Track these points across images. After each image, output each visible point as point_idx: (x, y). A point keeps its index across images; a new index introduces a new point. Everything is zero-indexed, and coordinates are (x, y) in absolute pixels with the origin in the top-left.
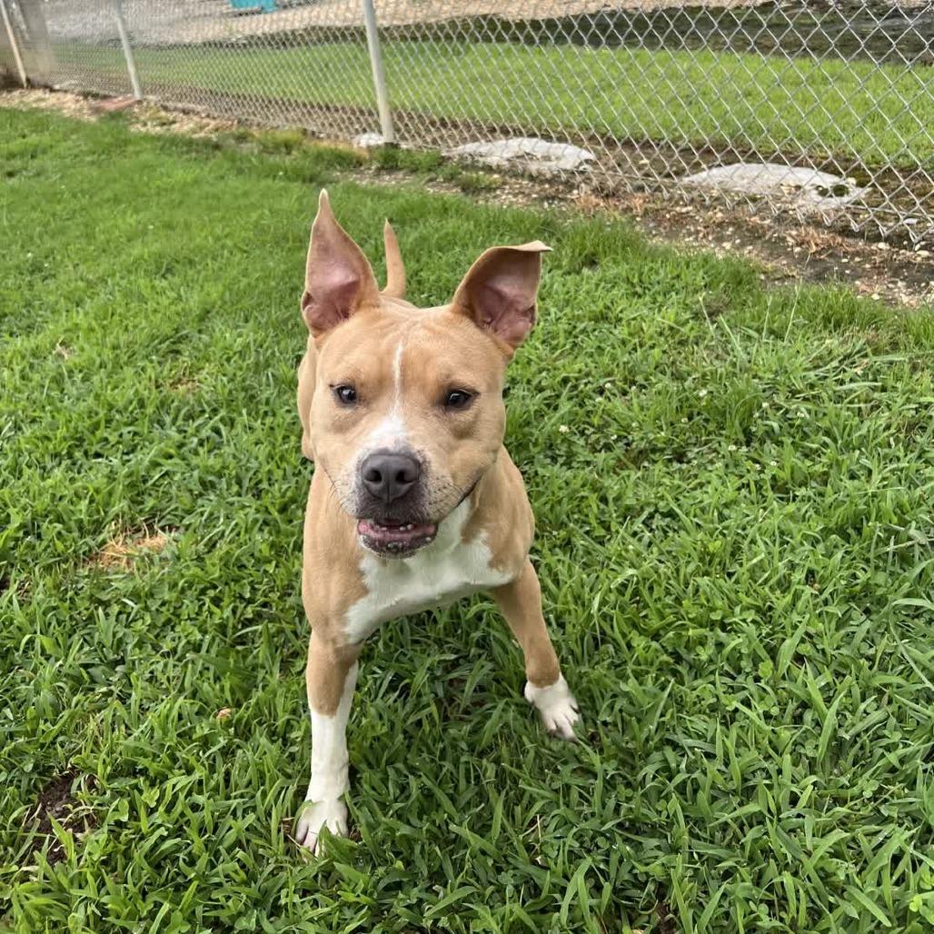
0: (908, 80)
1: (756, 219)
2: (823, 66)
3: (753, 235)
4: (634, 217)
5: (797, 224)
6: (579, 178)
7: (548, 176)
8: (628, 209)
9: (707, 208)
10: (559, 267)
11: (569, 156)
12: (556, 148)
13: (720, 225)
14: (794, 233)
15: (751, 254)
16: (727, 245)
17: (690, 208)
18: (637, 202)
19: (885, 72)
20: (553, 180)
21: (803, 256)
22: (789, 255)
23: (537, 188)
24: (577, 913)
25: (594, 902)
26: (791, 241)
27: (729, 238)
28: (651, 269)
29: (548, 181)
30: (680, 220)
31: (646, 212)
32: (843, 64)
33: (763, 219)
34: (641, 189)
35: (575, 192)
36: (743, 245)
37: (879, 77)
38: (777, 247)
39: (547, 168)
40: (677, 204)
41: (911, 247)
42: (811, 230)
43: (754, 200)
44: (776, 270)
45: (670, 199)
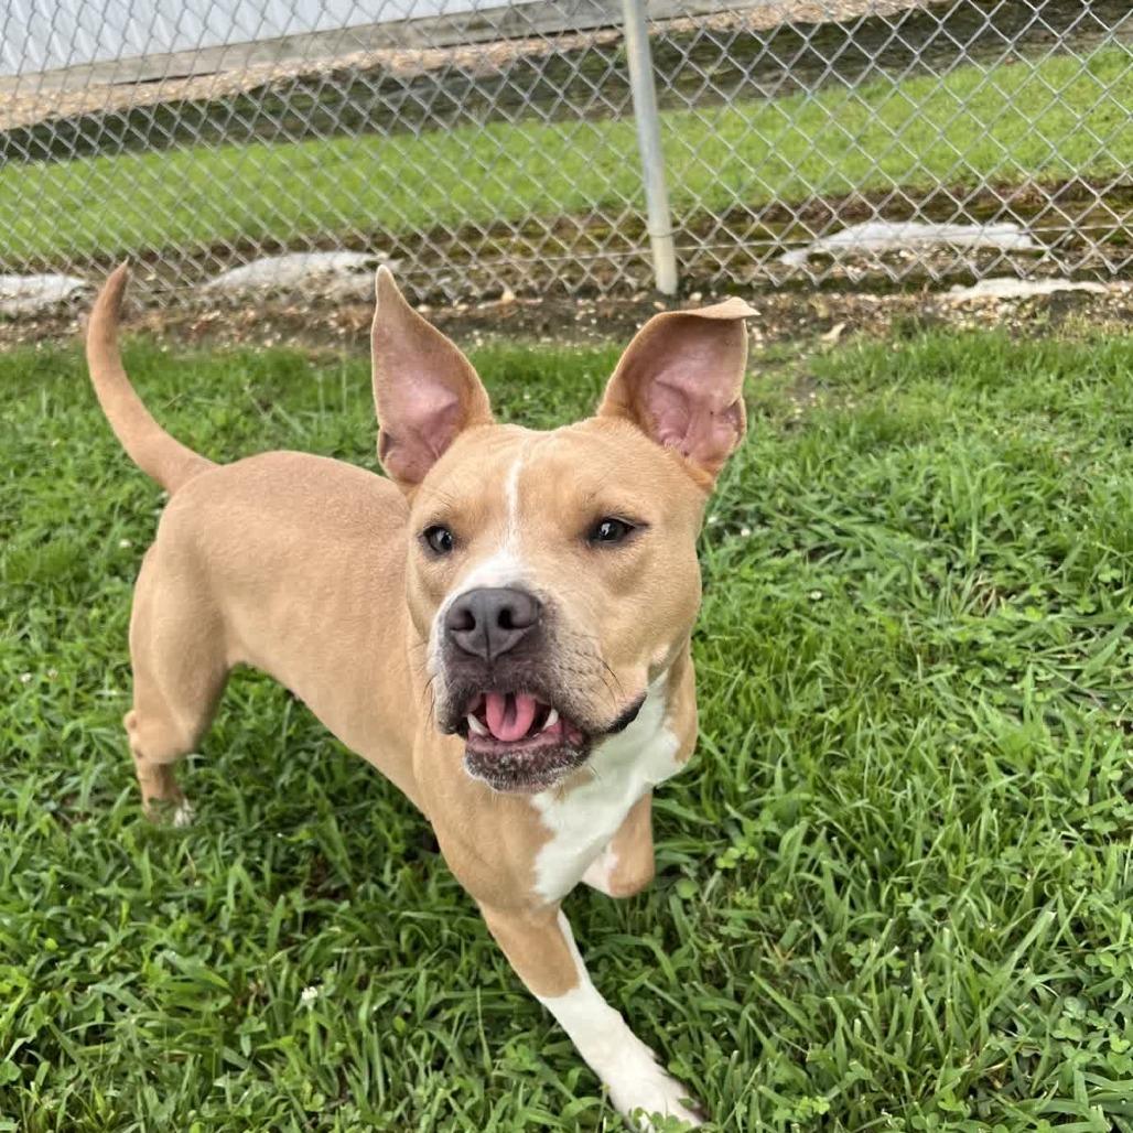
0: (419, 147)
1: (292, 310)
2: (333, 146)
3: (293, 326)
4: (155, 336)
5: (335, 306)
6: (73, 308)
7: (33, 313)
8: (146, 330)
9: (236, 309)
10: (75, 402)
11: (55, 287)
12: (34, 282)
13: (255, 323)
14: (335, 315)
15: (295, 344)
16: (269, 343)
17: (217, 313)
18: (154, 320)
19: (395, 143)
20: (41, 316)
21: (348, 335)
22: (334, 337)
23: (22, 330)
24: (244, 901)
25: (258, 885)
26: (333, 324)
27: (269, 335)
28: (186, 379)
29: (34, 319)
30: (209, 328)
31: (167, 329)
32: (353, 141)
33: (299, 308)
34: (154, 305)
35: (74, 324)
36: (284, 338)
37: (390, 149)
38: (320, 333)
39: (27, 306)
40: (200, 312)
41: (449, 303)
42: (351, 308)
43: (285, 291)
44: (324, 355)
45: (192, 308)
